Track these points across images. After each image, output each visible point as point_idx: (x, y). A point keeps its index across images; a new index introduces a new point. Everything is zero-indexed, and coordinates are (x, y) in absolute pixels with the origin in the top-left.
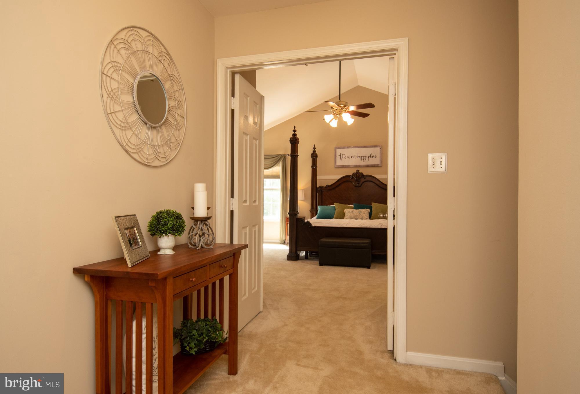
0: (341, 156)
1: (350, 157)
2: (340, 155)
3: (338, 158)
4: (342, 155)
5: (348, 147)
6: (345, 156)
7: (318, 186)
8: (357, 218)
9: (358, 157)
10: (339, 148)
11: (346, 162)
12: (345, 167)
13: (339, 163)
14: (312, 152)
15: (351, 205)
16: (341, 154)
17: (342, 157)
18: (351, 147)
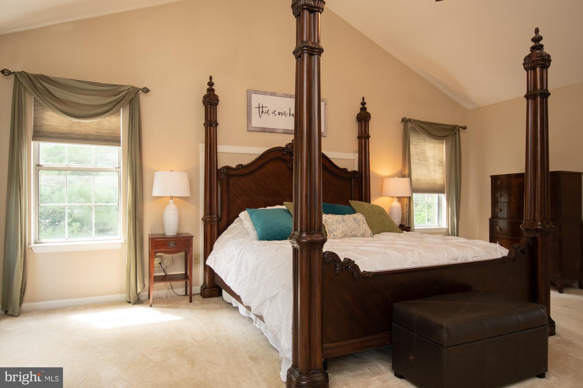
0: (261, 109)
1: (277, 113)
2: (259, 107)
3: (255, 112)
4: (262, 107)
5: (273, 94)
6: (267, 109)
7: (219, 167)
9: (290, 114)
10: (256, 92)
11: (268, 122)
12: (268, 132)
13: (257, 122)
14: (205, 93)
16: (261, 106)
17: (262, 111)
18: (277, 93)
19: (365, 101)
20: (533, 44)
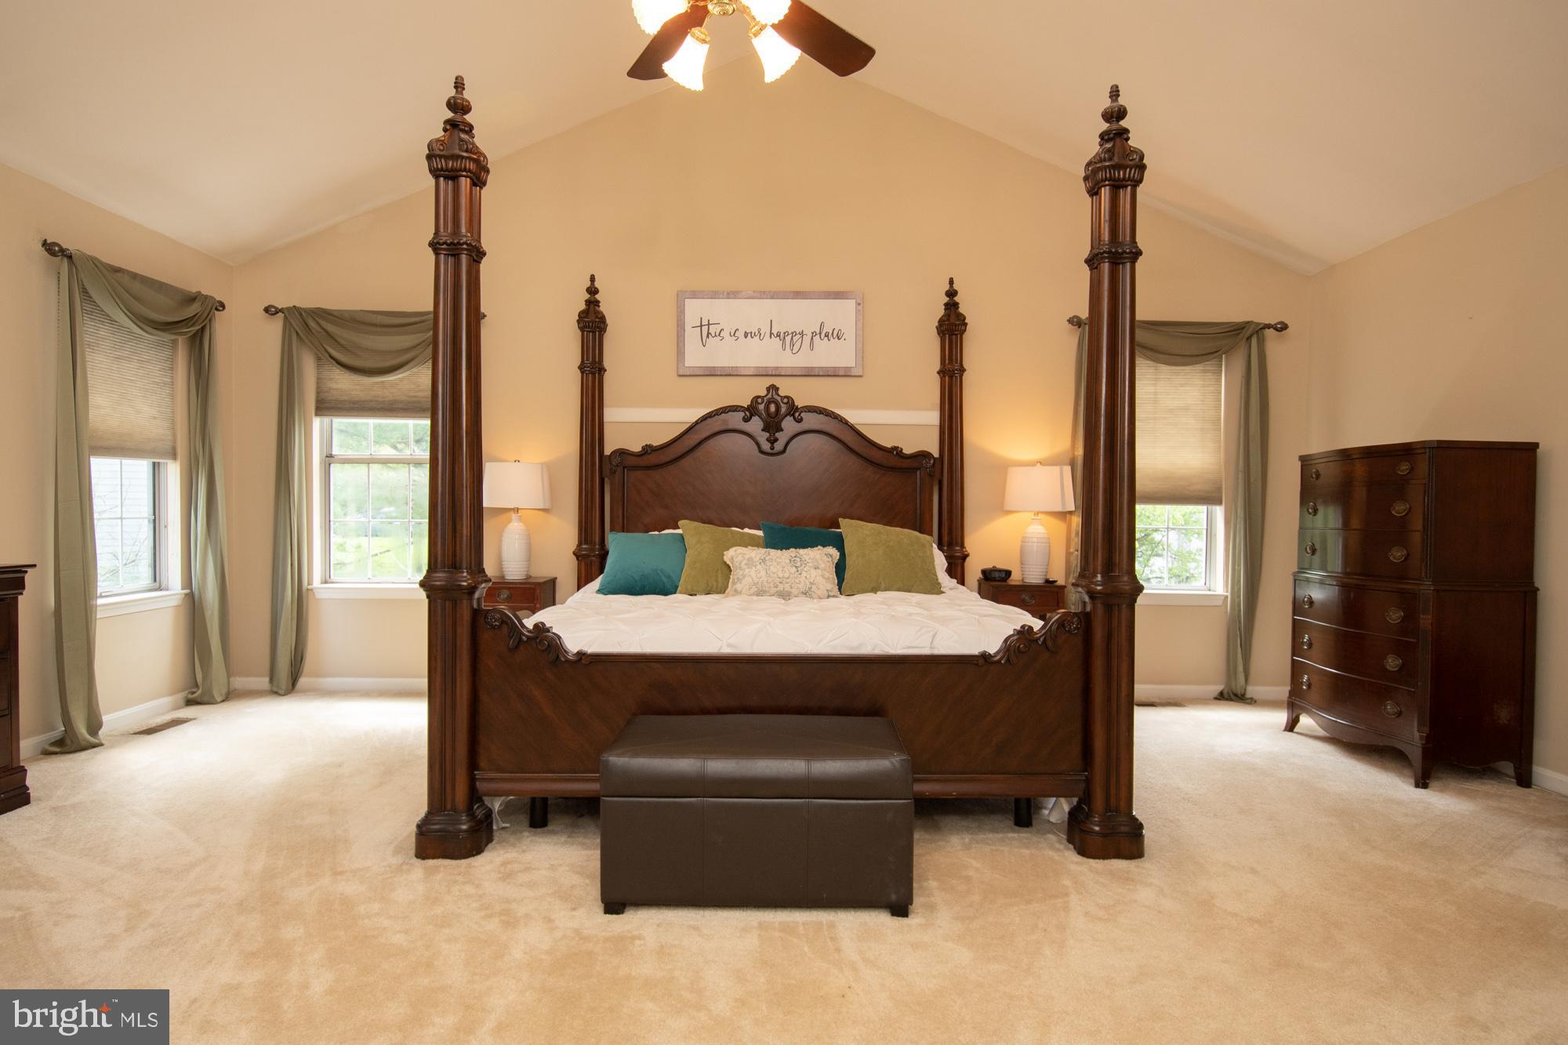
0: (705, 329)
1: (740, 334)
2: (701, 326)
3: (692, 336)
4: (709, 325)
5: (732, 295)
6: (719, 328)
7: (608, 452)
8: (787, 588)
9: (771, 334)
10: (695, 295)
11: (722, 354)
12: (721, 375)
13: (697, 356)
14: (583, 307)
15: (750, 528)
16: (705, 322)
17: (708, 333)
18: (741, 291)
19: (955, 287)
20: (1105, 126)
